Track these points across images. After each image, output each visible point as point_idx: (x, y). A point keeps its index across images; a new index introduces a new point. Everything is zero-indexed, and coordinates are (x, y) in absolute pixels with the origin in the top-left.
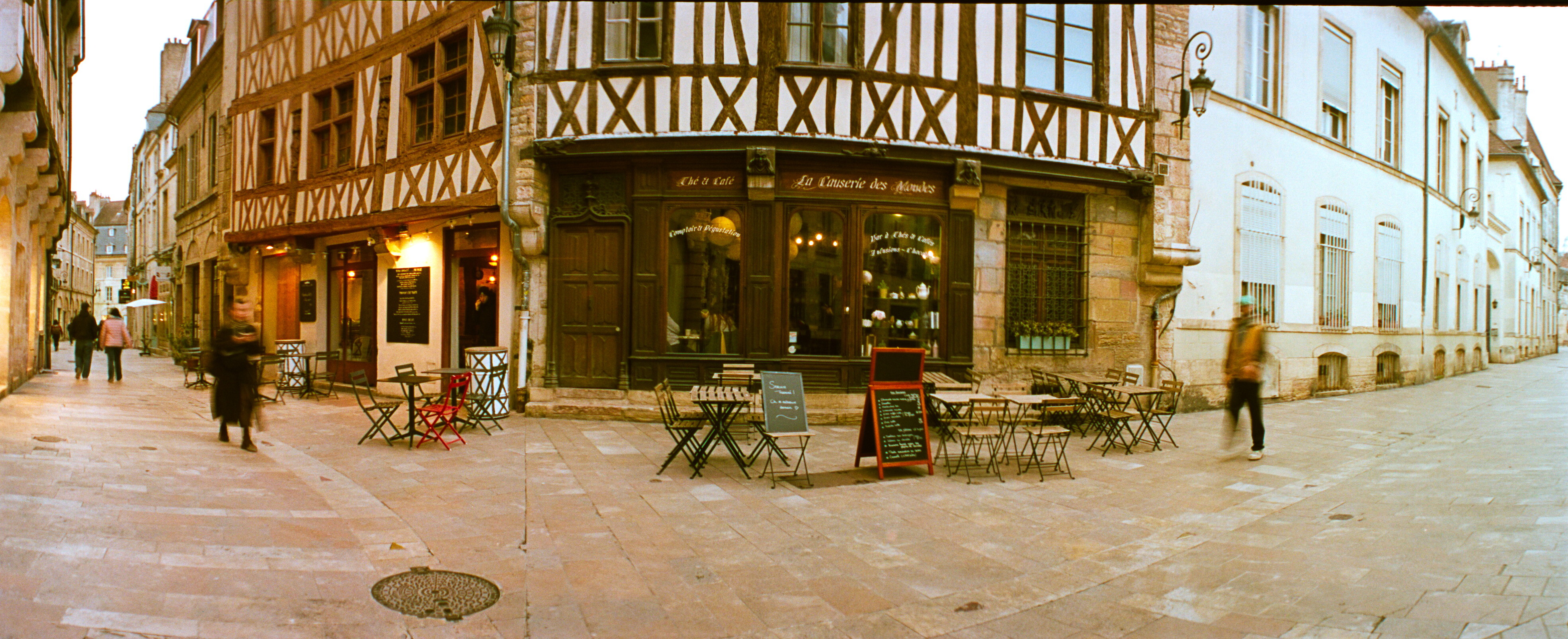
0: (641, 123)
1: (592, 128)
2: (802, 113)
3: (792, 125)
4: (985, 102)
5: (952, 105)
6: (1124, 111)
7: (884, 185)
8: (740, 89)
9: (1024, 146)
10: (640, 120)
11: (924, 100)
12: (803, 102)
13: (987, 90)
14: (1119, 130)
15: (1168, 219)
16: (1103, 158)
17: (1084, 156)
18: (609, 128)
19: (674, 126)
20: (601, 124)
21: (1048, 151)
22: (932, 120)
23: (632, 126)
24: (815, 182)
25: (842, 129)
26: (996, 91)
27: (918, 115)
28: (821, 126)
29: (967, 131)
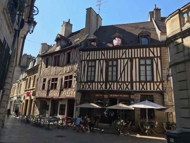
0: (91, 88)
3: (109, 89)
4: (134, 84)
6: (157, 82)
7: (122, 96)
8: (103, 84)
9: (141, 89)
11: (126, 84)
12: (110, 86)
14: (157, 85)
16: (154, 89)
17: (151, 89)
19: (95, 89)
20: (87, 88)
21: (144, 89)
22: (127, 87)
24: (113, 95)
26: (136, 82)
28: (113, 89)
29: (132, 88)
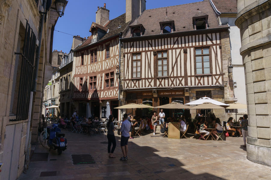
0: (138, 87)
1: (131, 87)
2: (160, 84)
3: (159, 86)
4: (189, 79)
5: (184, 80)
6: (217, 75)
7: (174, 93)
8: (151, 81)
9: (196, 84)
10: (138, 86)
11: (179, 80)
12: (160, 82)
13: (189, 76)
14: (216, 78)
15: (228, 93)
16: (212, 84)
17: (208, 84)
18: (133, 87)
19: (142, 87)
21: (201, 84)
22: (180, 83)
23: (137, 87)
24: (164, 94)
25: (167, 86)
26: (191, 76)
27: (178, 82)
28: (163, 85)
29: (186, 83)
